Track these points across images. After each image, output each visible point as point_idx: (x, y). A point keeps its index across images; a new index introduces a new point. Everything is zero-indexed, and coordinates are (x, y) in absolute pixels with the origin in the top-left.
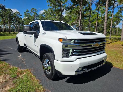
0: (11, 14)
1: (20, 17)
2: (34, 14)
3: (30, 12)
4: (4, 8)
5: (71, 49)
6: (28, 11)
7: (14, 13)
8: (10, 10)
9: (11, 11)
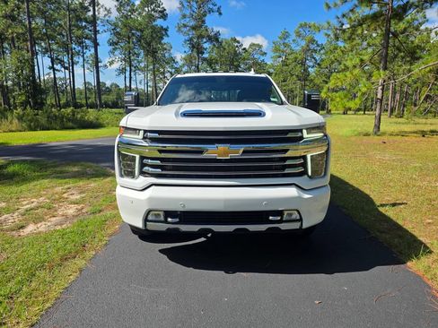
0: (236, 54)
1: (262, 58)
2: (303, 43)
3: (293, 36)
4: (217, 40)
5: (138, 157)
6: (286, 35)
7: (244, 49)
8: (235, 40)
9: (236, 44)
